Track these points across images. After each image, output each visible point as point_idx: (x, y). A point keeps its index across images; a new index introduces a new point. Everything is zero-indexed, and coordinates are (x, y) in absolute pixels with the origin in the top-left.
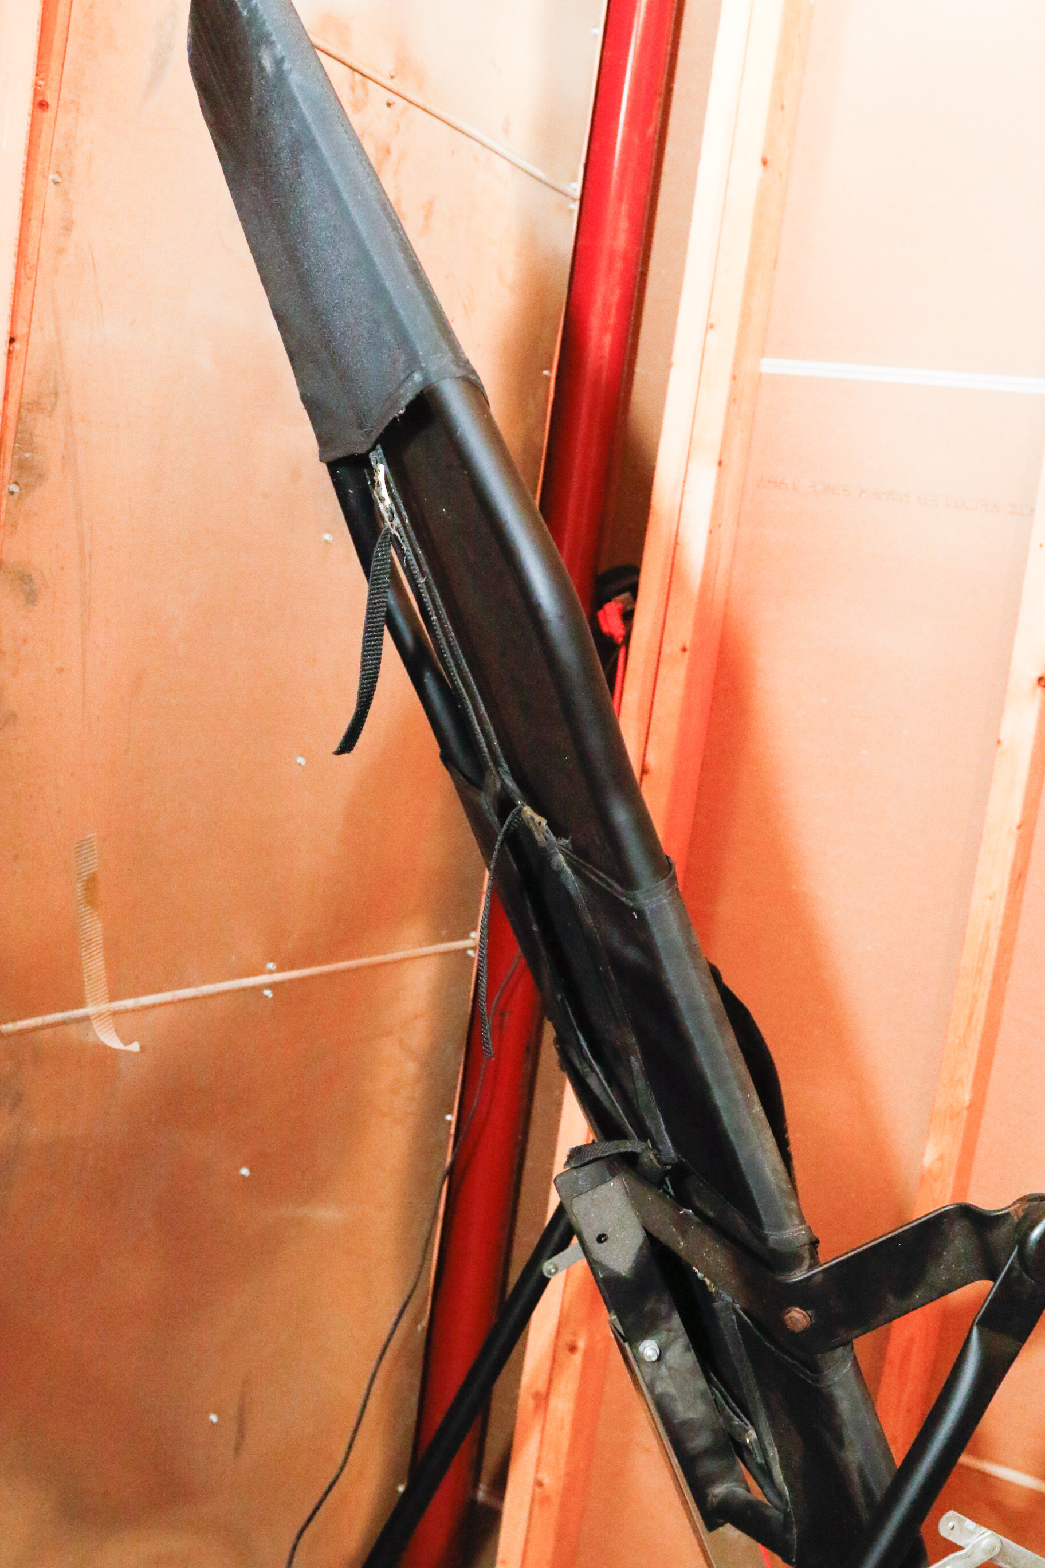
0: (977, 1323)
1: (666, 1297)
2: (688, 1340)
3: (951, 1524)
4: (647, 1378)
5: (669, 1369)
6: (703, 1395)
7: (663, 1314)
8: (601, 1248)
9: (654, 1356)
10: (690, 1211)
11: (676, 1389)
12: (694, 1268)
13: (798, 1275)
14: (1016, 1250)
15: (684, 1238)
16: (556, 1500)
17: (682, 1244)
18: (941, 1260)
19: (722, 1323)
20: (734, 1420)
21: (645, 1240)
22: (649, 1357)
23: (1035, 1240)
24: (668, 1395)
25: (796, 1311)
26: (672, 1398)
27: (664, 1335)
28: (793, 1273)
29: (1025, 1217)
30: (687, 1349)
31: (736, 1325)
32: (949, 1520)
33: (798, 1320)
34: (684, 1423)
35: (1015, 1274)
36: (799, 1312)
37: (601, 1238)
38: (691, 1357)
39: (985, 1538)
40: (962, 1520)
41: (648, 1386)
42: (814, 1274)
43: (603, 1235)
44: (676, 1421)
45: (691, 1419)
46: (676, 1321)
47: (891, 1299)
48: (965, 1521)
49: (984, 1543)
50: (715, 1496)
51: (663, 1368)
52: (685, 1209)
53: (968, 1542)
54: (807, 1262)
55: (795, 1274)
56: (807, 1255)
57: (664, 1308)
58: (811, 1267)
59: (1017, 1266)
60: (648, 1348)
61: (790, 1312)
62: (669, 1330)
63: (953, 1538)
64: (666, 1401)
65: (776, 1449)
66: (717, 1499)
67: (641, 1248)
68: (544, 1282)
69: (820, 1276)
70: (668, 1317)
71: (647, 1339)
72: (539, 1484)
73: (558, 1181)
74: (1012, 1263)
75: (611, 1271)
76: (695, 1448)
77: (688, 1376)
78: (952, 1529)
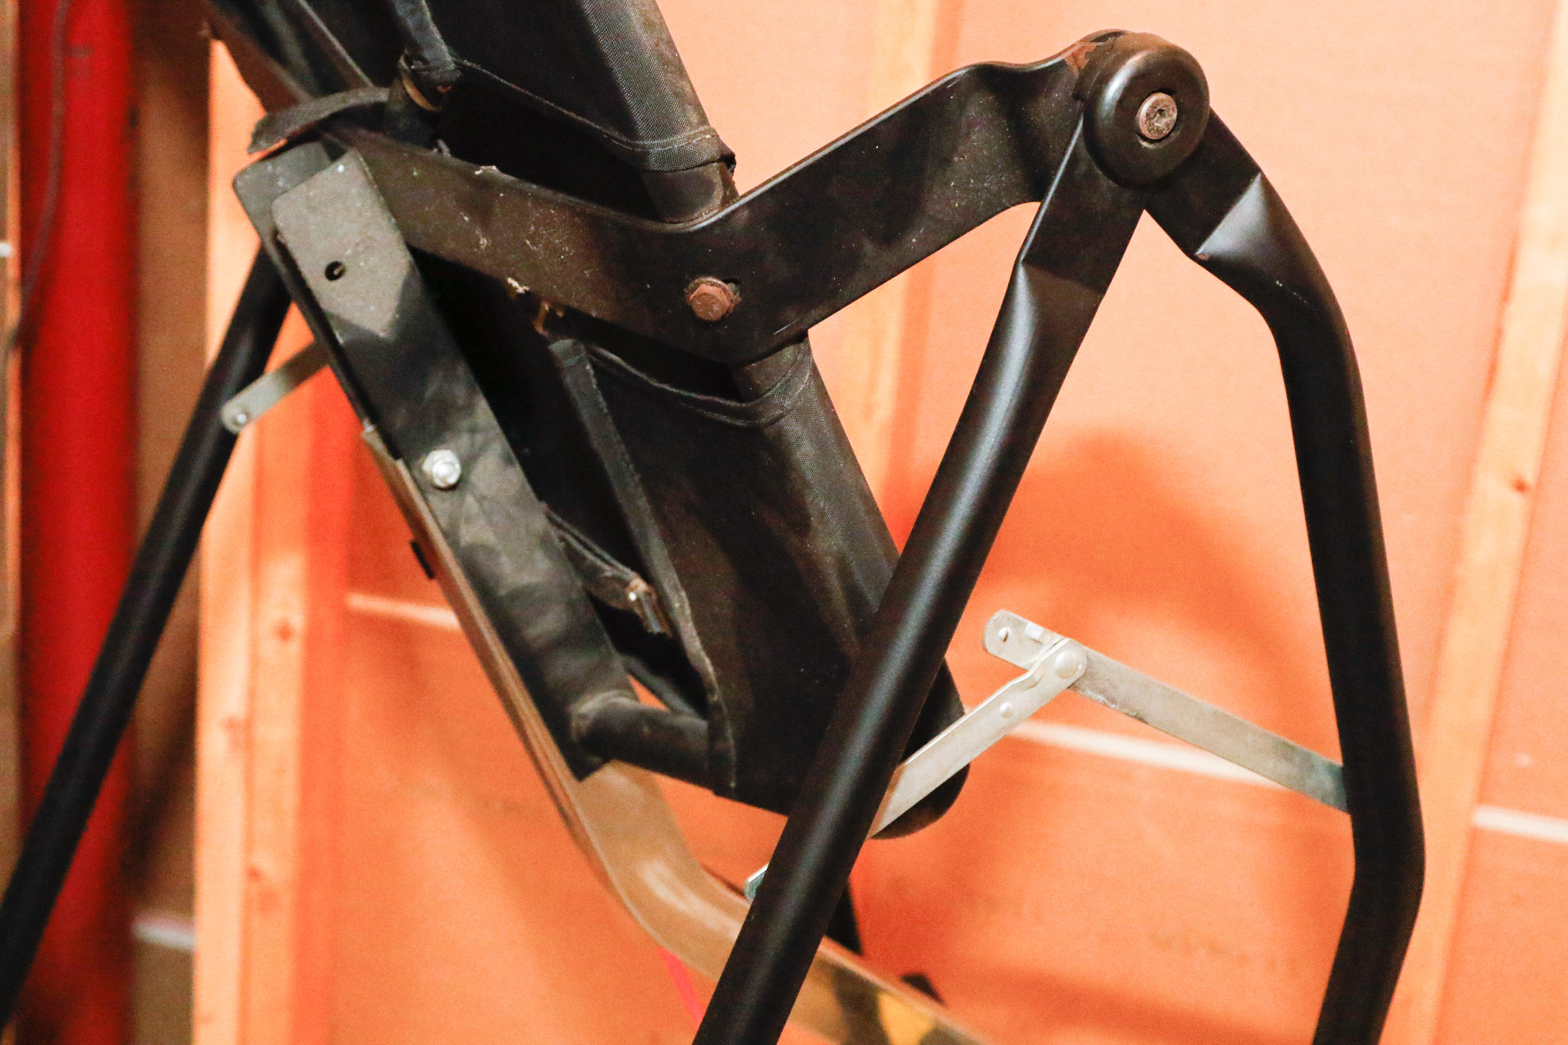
0: (1024, 261)
1: (462, 370)
2: (507, 446)
3: (1002, 633)
4: (444, 521)
5: (481, 499)
6: (545, 541)
7: (461, 402)
8: (333, 290)
9: (451, 475)
10: (494, 168)
11: (495, 533)
12: (510, 280)
13: (705, 217)
14: (1081, 123)
15: (487, 230)
16: (287, 899)
17: (484, 241)
18: (949, 174)
19: (568, 380)
20: (603, 571)
21: (412, 268)
22: (444, 479)
23: (1113, 99)
24: (484, 546)
25: (707, 283)
26: (490, 551)
27: (465, 440)
28: (696, 215)
29: (1091, 68)
30: (508, 461)
31: (594, 380)
32: (998, 626)
33: (714, 297)
34: (519, 595)
35: (1082, 168)
36: (713, 284)
37: (334, 272)
38: (516, 476)
39: (1058, 652)
40: (1020, 623)
41: (446, 535)
42: (734, 212)
43: (334, 265)
44: (502, 592)
45: (527, 587)
46: (483, 412)
47: (869, 247)
48: (1025, 624)
49: (1060, 659)
50: (583, 717)
51: (470, 500)
52: (483, 167)
53: (1032, 661)
54: (718, 194)
55: (701, 216)
56: (717, 179)
57: (460, 392)
58: (726, 202)
59: (1084, 153)
60: (439, 463)
61: (698, 285)
62: (473, 430)
63: (1009, 654)
64: (481, 557)
65: (683, 594)
66: (587, 722)
67: (407, 285)
68: (228, 441)
69: (745, 213)
70: (469, 408)
71: (435, 449)
72: (253, 874)
73: (239, 184)
74: (1075, 147)
75: (356, 329)
76: (540, 636)
77: (513, 510)
78: (1005, 640)
